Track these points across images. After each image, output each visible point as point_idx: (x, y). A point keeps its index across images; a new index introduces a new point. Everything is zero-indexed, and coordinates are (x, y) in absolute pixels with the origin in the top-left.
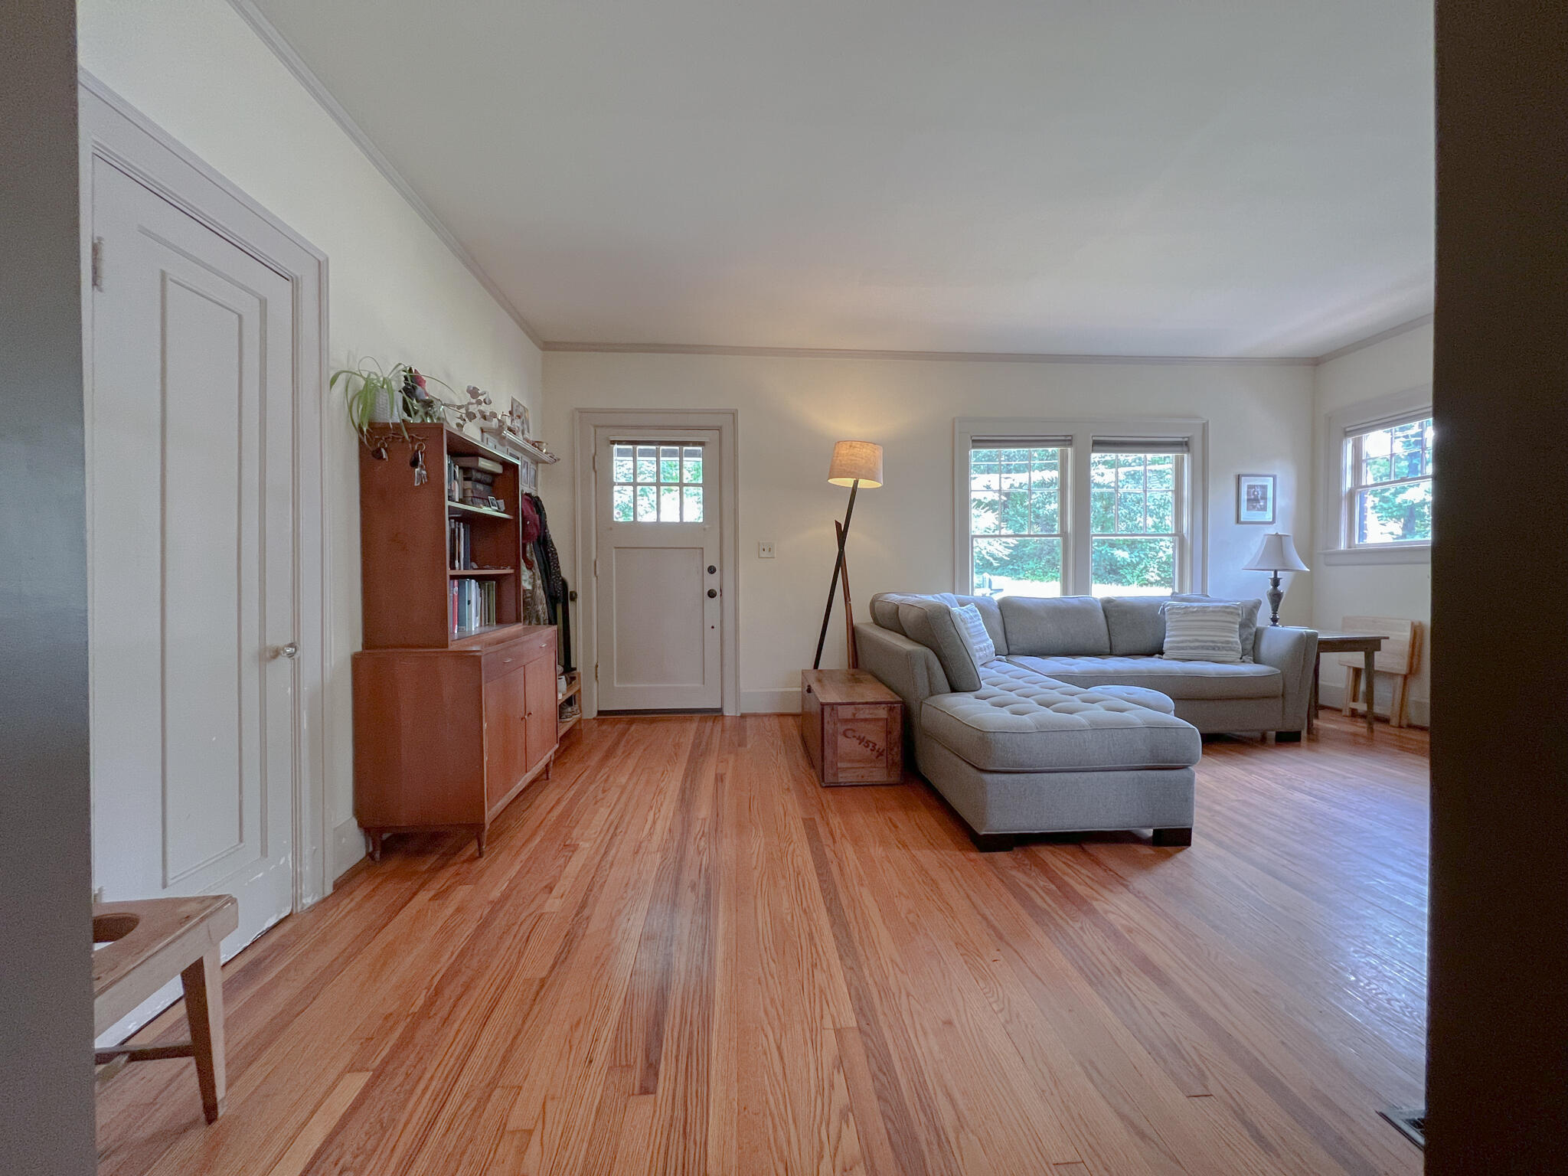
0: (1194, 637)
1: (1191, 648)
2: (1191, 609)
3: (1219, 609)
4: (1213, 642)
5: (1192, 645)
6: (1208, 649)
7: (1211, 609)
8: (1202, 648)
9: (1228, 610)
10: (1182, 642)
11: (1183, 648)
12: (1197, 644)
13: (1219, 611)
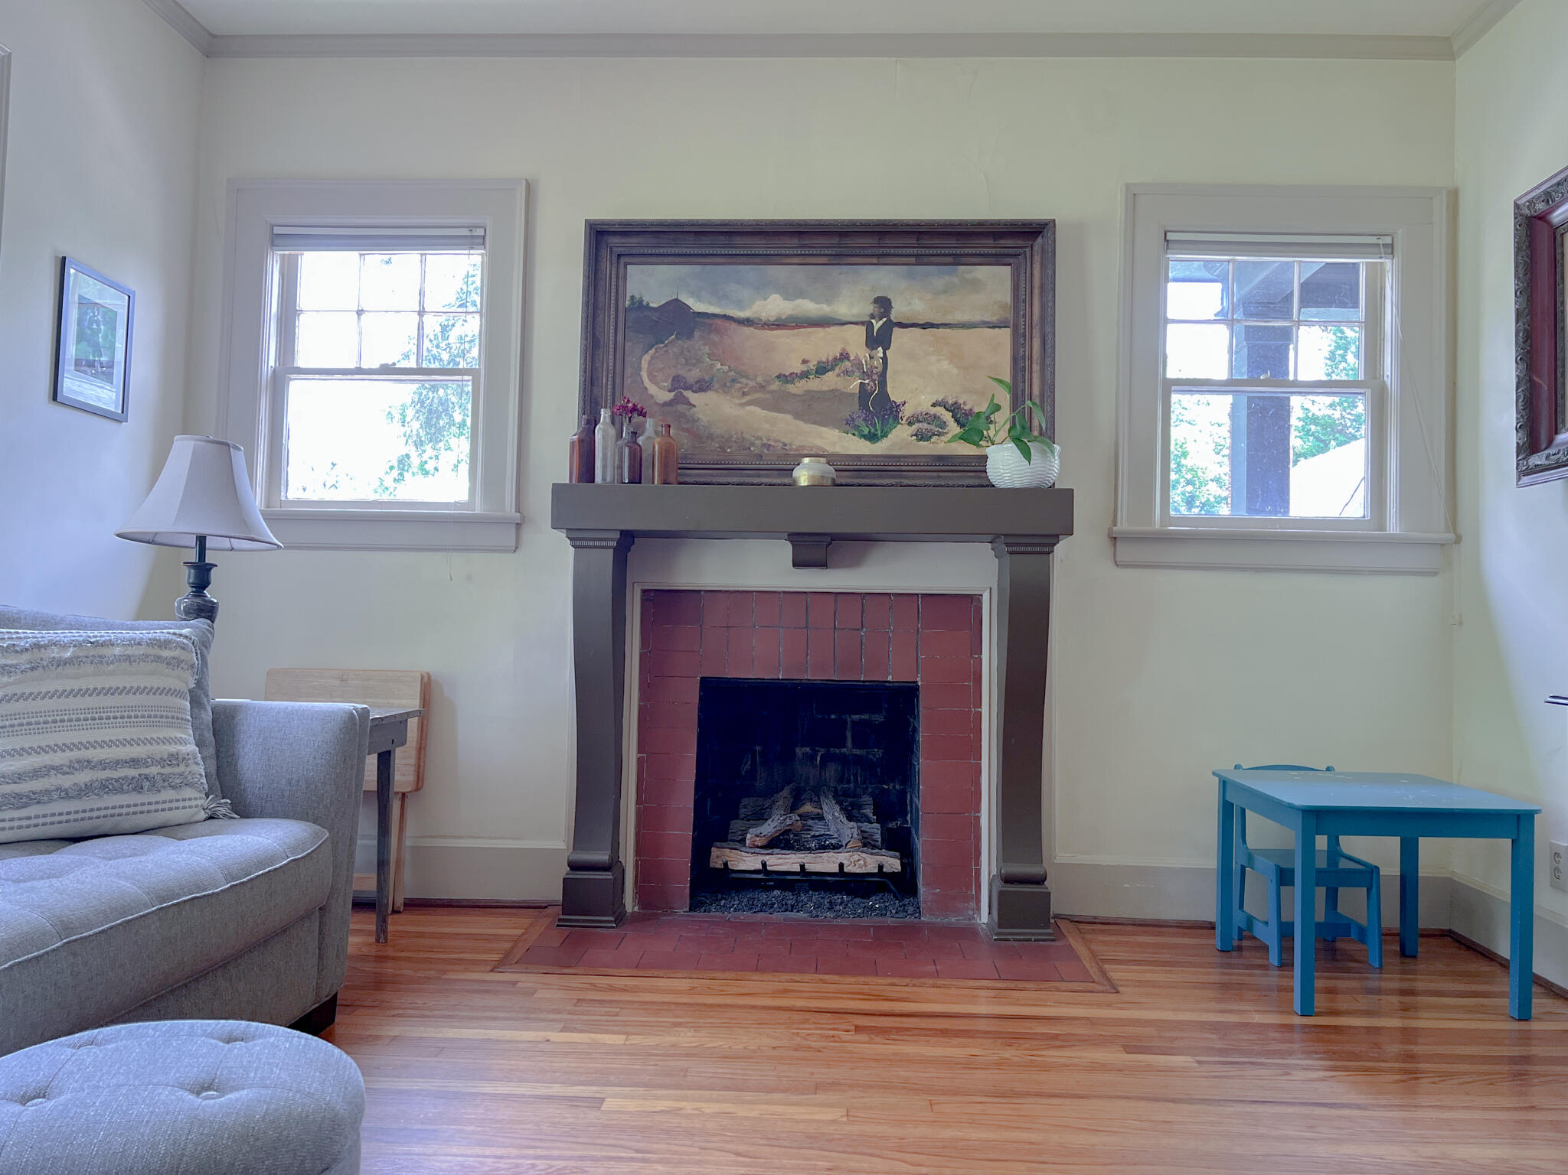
0: (76, 754)
1: (66, 795)
2: (55, 653)
3: (141, 650)
4: (134, 762)
5: (66, 781)
6: (121, 791)
7: (117, 651)
8: (106, 787)
9: (166, 653)
10: (36, 774)
11: (34, 798)
12: (84, 777)
13: (145, 658)
